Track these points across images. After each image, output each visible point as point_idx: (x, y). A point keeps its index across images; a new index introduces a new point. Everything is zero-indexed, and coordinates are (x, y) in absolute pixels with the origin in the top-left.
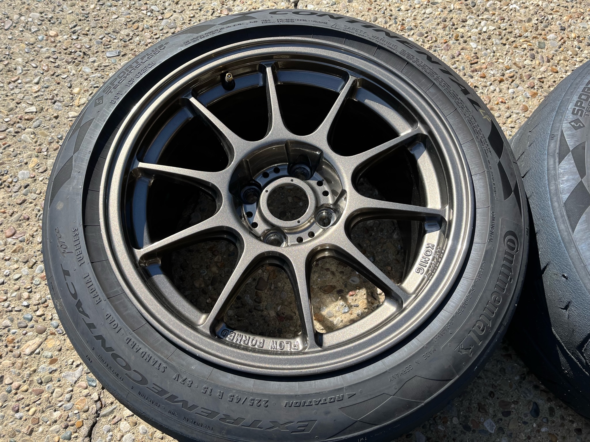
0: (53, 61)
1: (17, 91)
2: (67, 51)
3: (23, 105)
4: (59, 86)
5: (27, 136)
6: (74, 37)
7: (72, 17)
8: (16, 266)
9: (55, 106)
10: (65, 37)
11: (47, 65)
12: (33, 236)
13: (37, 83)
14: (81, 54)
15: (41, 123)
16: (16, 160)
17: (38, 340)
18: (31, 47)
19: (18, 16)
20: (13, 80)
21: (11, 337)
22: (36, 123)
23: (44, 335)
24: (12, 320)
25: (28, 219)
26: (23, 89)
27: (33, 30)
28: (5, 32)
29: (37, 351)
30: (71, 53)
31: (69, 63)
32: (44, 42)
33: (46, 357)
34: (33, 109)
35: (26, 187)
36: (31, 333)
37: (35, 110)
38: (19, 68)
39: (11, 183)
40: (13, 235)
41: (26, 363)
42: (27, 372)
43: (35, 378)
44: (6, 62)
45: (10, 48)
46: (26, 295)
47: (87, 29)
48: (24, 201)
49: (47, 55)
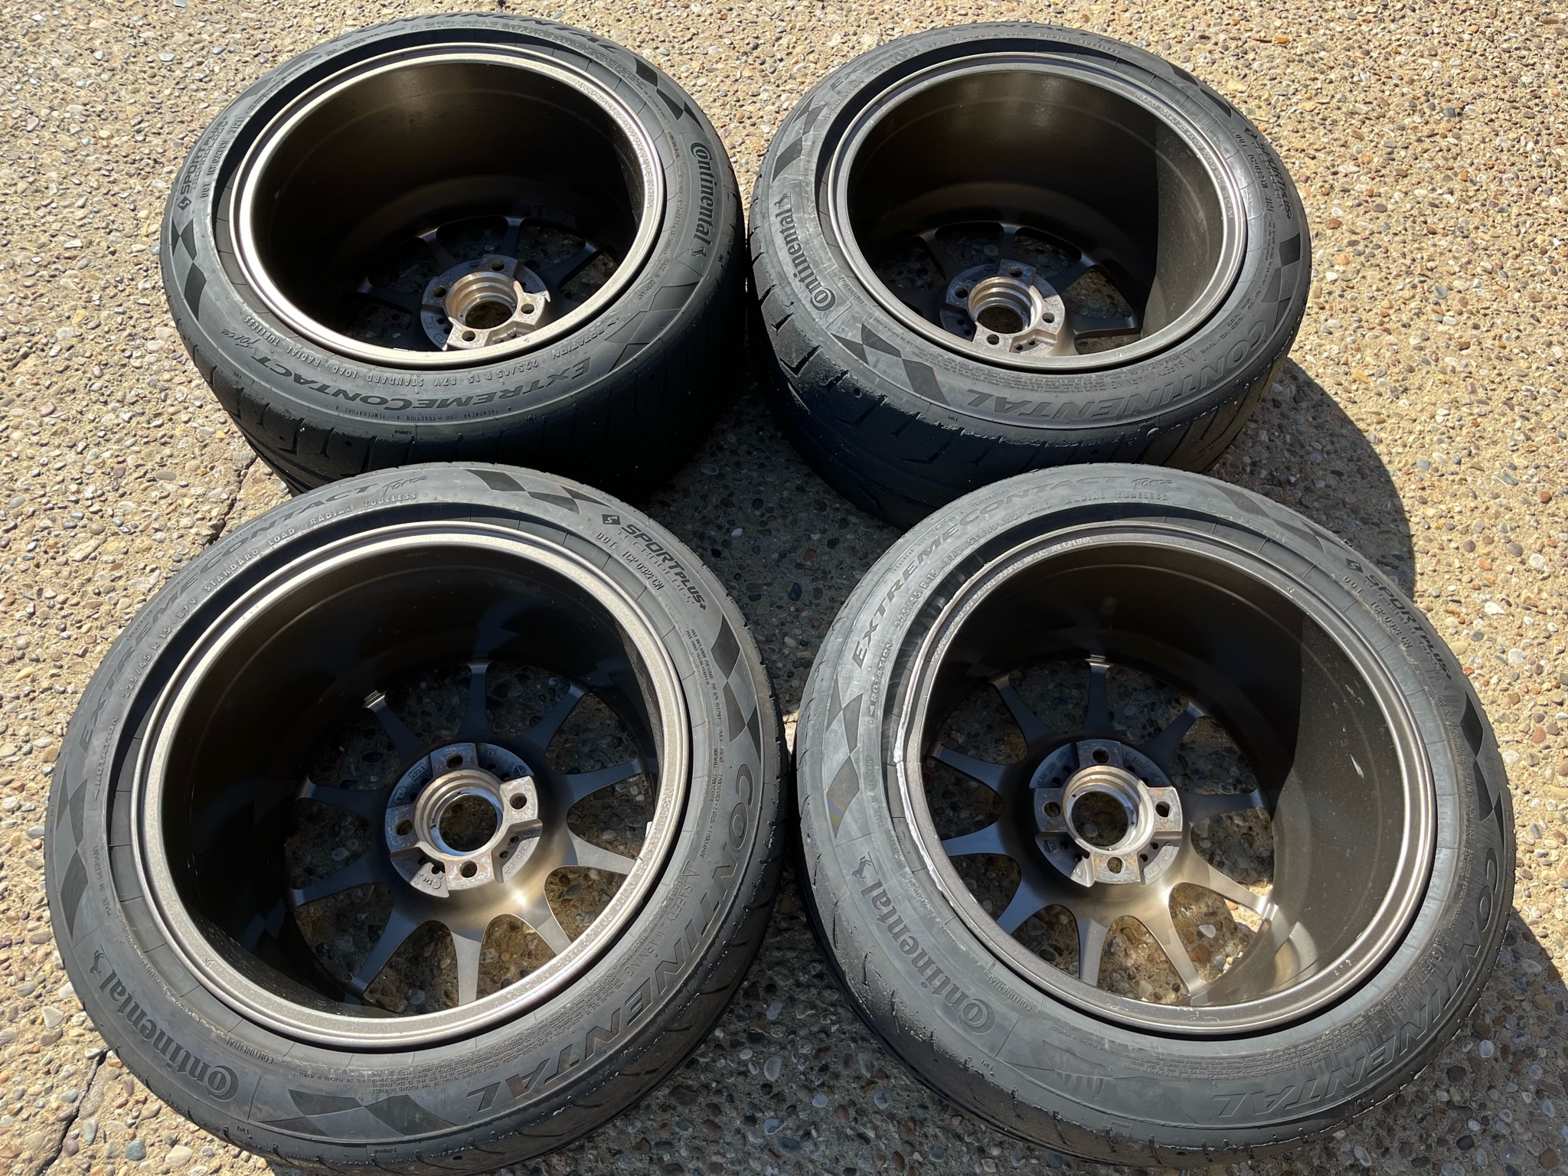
0: (107, 173)
1: (50, 218)
2: (129, 159)
3: (61, 238)
4: (118, 210)
5: (69, 281)
6: (140, 138)
7: (135, 109)
8: (57, 452)
9: (111, 237)
10: (125, 138)
11: (97, 180)
12: (81, 413)
13: (83, 207)
14: (151, 162)
15: (90, 261)
16: (53, 314)
17: (93, 543)
18: (71, 155)
19: (48, 111)
20: (44, 203)
21: (51, 541)
22: (84, 262)
23: (102, 536)
24: (54, 520)
25: (74, 391)
26: (61, 216)
27: (73, 131)
28: (27, 135)
29: (93, 555)
30: (134, 162)
31: (131, 176)
32: (91, 148)
33: (106, 563)
34: (77, 243)
35: (68, 350)
36: (83, 535)
37: (80, 245)
38: (53, 187)
39: (46, 345)
40: (52, 412)
41: (76, 572)
42: (76, 583)
43: (90, 588)
44: (31, 179)
45: (37, 159)
46: (74, 487)
47: (159, 125)
48: (67, 368)
49: (97, 165)
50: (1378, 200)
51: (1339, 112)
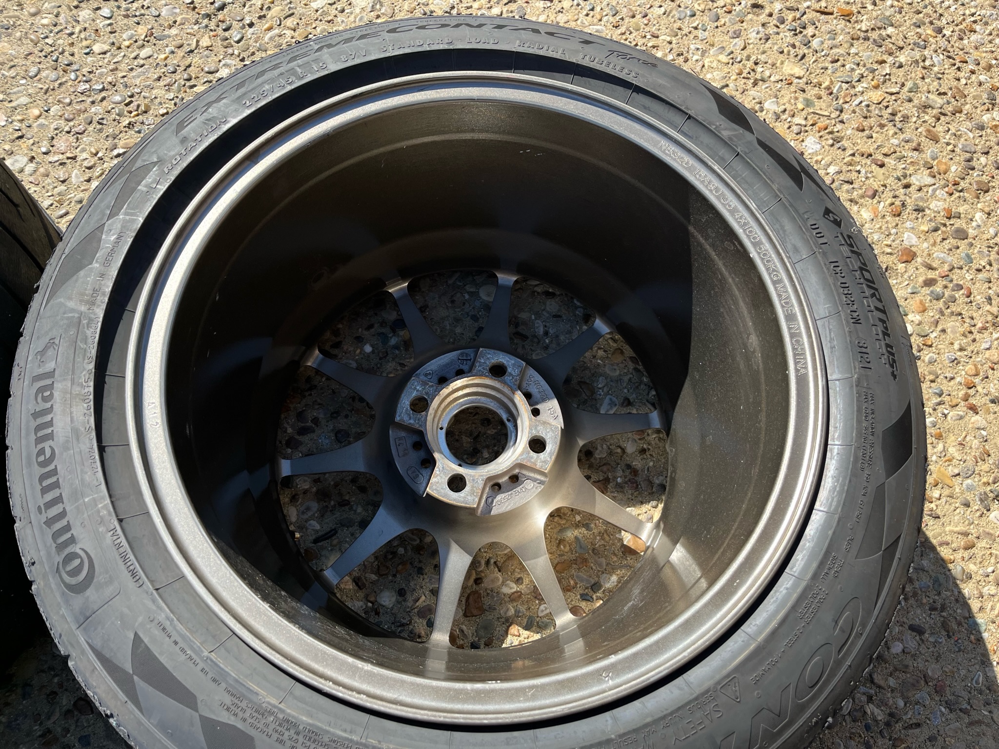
50: (958, 223)
51: (911, 104)
